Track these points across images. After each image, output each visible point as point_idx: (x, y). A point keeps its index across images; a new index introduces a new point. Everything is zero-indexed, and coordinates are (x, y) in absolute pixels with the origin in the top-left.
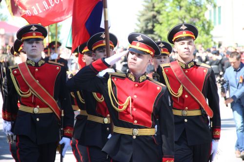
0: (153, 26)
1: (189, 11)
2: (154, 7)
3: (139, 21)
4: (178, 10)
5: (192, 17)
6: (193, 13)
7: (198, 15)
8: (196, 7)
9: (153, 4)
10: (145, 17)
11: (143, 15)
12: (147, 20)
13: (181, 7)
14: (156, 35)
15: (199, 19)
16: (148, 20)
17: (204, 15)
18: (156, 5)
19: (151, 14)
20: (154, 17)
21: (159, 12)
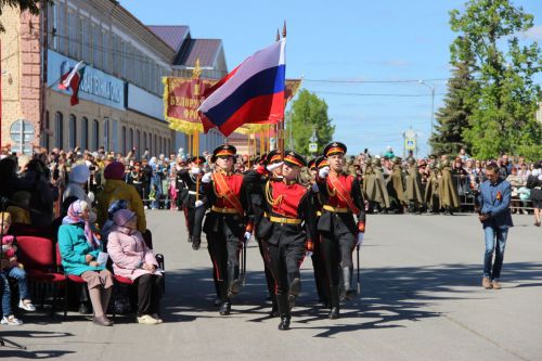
0: (460, 131)
1: (512, 109)
2: (461, 104)
3: (441, 123)
4: (496, 108)
5: (516, 119)
6: (517, 114)
7: (524, 116)
8: (522, 105)
9: (462, 100)
10: (449, 118)
11: (446, 115)
12: (450, 122)
13: (499, 105)
14: (464, 143)
15: (526, 122)
16: (453, 122)
17: (533, 116)
18: (464, 101)
19: (457, 113)
20: (462, 117)
21: (468, 111)
